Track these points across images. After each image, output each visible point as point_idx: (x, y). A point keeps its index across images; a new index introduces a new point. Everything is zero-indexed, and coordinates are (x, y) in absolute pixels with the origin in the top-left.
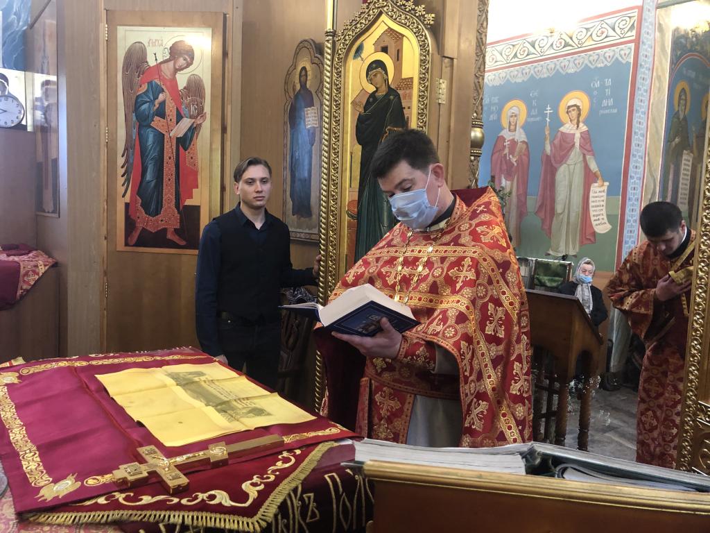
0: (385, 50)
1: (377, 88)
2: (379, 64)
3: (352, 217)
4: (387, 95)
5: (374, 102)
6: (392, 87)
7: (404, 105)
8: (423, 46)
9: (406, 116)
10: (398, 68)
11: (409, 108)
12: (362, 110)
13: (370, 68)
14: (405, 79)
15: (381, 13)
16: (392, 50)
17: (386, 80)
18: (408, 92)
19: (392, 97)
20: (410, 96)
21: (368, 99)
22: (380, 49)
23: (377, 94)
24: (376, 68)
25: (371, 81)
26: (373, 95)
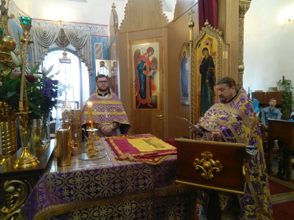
0: (207, 44)
1: (205, 56)
2: (206, 49)
3: (199, 96)
4: (209, 58)
5: (204, 61)
6: (210, 55)
7: (213, 61)
8: (219, 42)
9: (214, 64)
10: (212, 50)
11: (215, 61)
12: (201, 63)
13: (203, 50)
14: (214, 53)
15: (206, 33)
16: (209, 44)
17: (208, 54)
18: (215, 56)
19: (210, 59)
20: (215, 58)
21: (203, 60)
22: (206, 44)
23: (206, 58)
24: (205, 50)
25: (203, 54)
26: (204, 58)
